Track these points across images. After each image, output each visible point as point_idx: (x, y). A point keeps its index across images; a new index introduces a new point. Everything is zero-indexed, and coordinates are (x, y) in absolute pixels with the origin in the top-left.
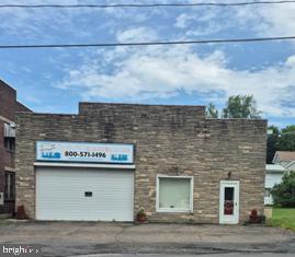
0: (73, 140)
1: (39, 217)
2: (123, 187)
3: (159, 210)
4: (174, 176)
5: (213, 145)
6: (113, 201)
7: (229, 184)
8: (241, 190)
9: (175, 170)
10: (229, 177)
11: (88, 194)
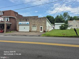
0: (23, 21)
1: (19, 31)
2: (28, 27)
3: (32, 30)
4: (34, 26)
5: (39, 21)
6: (27, 29)
7: (41, 27)
8: (43, 27)
9: (34, 25)
10: (41, 25)
11: (24, 28)
